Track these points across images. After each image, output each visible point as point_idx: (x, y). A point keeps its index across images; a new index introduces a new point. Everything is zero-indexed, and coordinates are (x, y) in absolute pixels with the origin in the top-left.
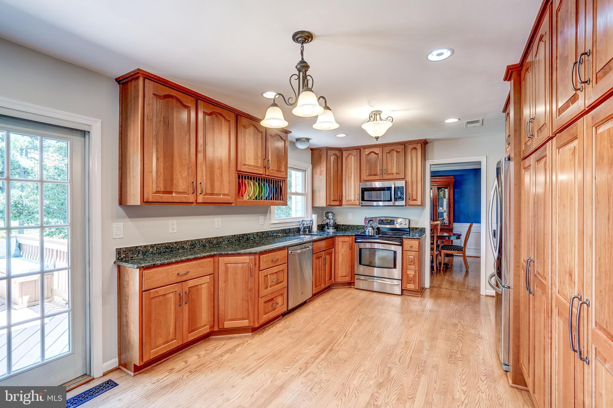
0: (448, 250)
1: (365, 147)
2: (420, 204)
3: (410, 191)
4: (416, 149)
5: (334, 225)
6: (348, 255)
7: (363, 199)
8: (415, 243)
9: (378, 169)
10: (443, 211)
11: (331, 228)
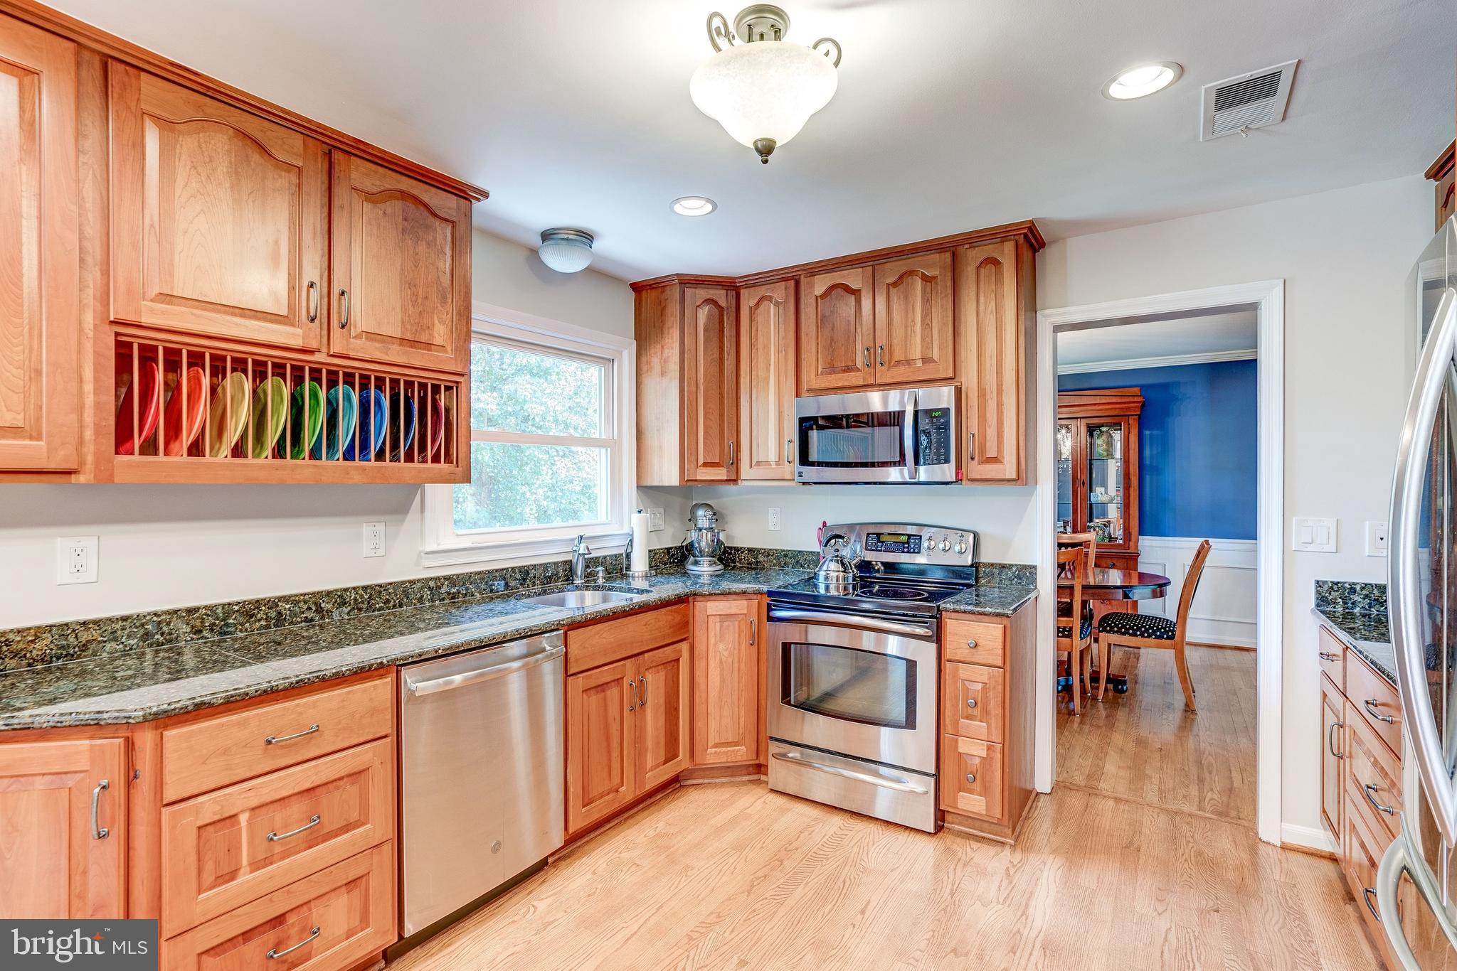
0: (1124, 634)
1: (815, 269)
2: (1014, 476)
3: (972, 424)
4: (995, 262)
5: (714, 551)
6: (743, 666)
7: (804, 460)
8: (990, 634)
9: (859, 347)
10: (1105, 499)
11: (705, 561)
